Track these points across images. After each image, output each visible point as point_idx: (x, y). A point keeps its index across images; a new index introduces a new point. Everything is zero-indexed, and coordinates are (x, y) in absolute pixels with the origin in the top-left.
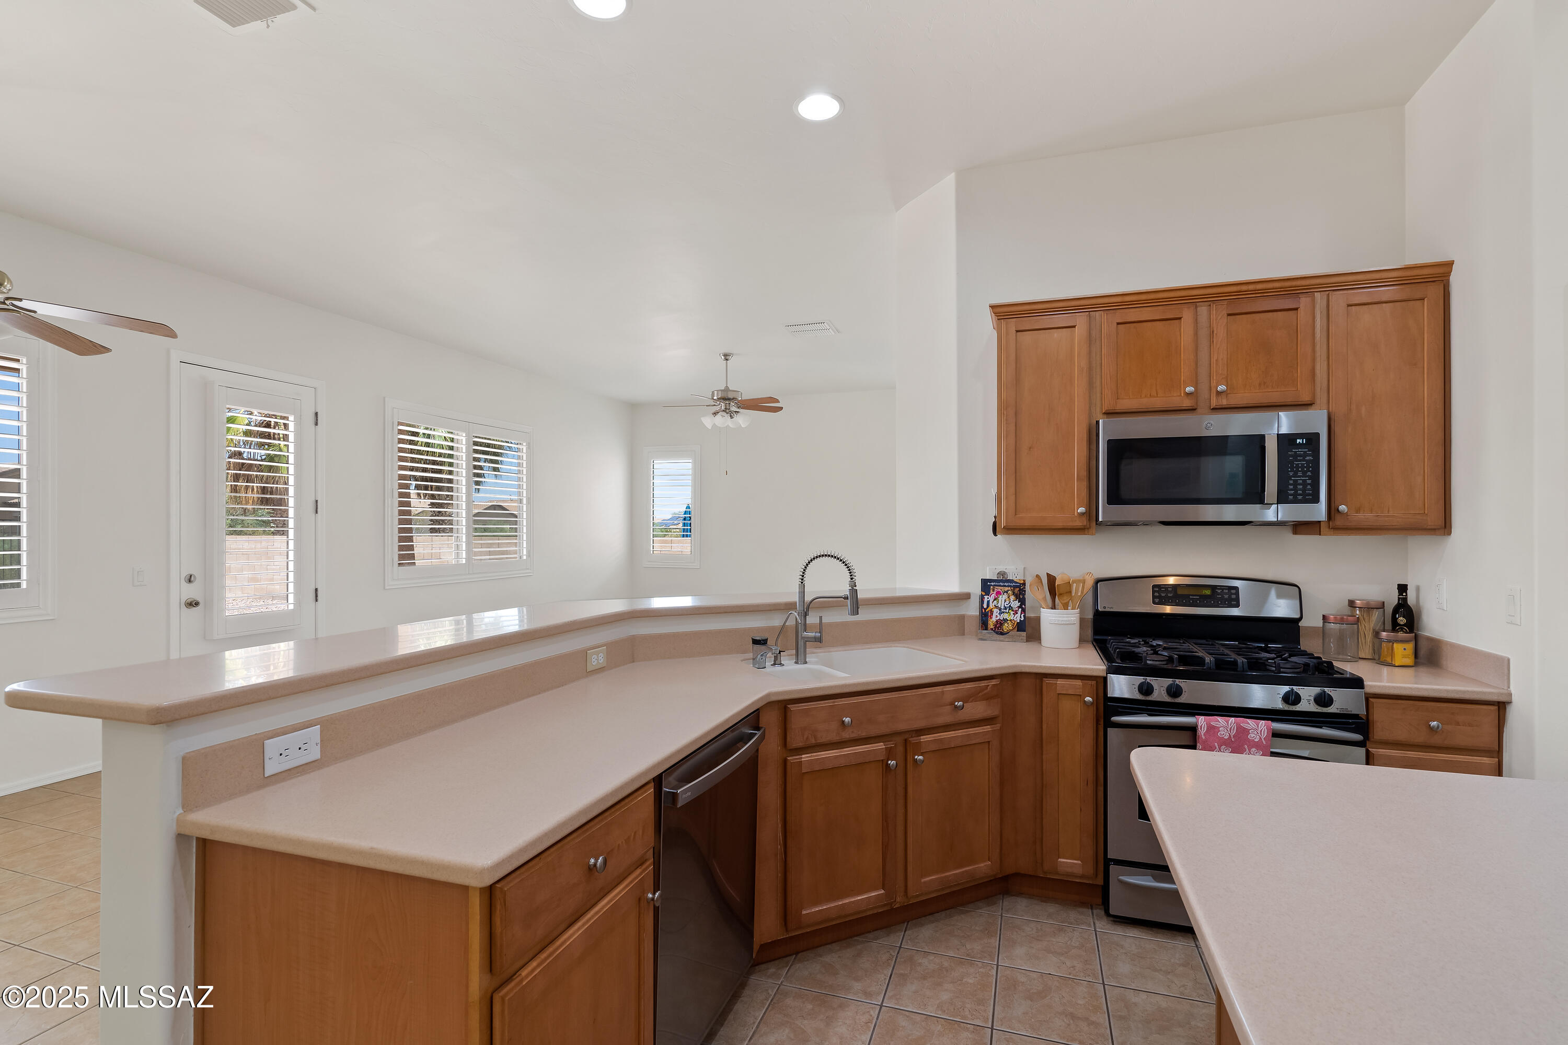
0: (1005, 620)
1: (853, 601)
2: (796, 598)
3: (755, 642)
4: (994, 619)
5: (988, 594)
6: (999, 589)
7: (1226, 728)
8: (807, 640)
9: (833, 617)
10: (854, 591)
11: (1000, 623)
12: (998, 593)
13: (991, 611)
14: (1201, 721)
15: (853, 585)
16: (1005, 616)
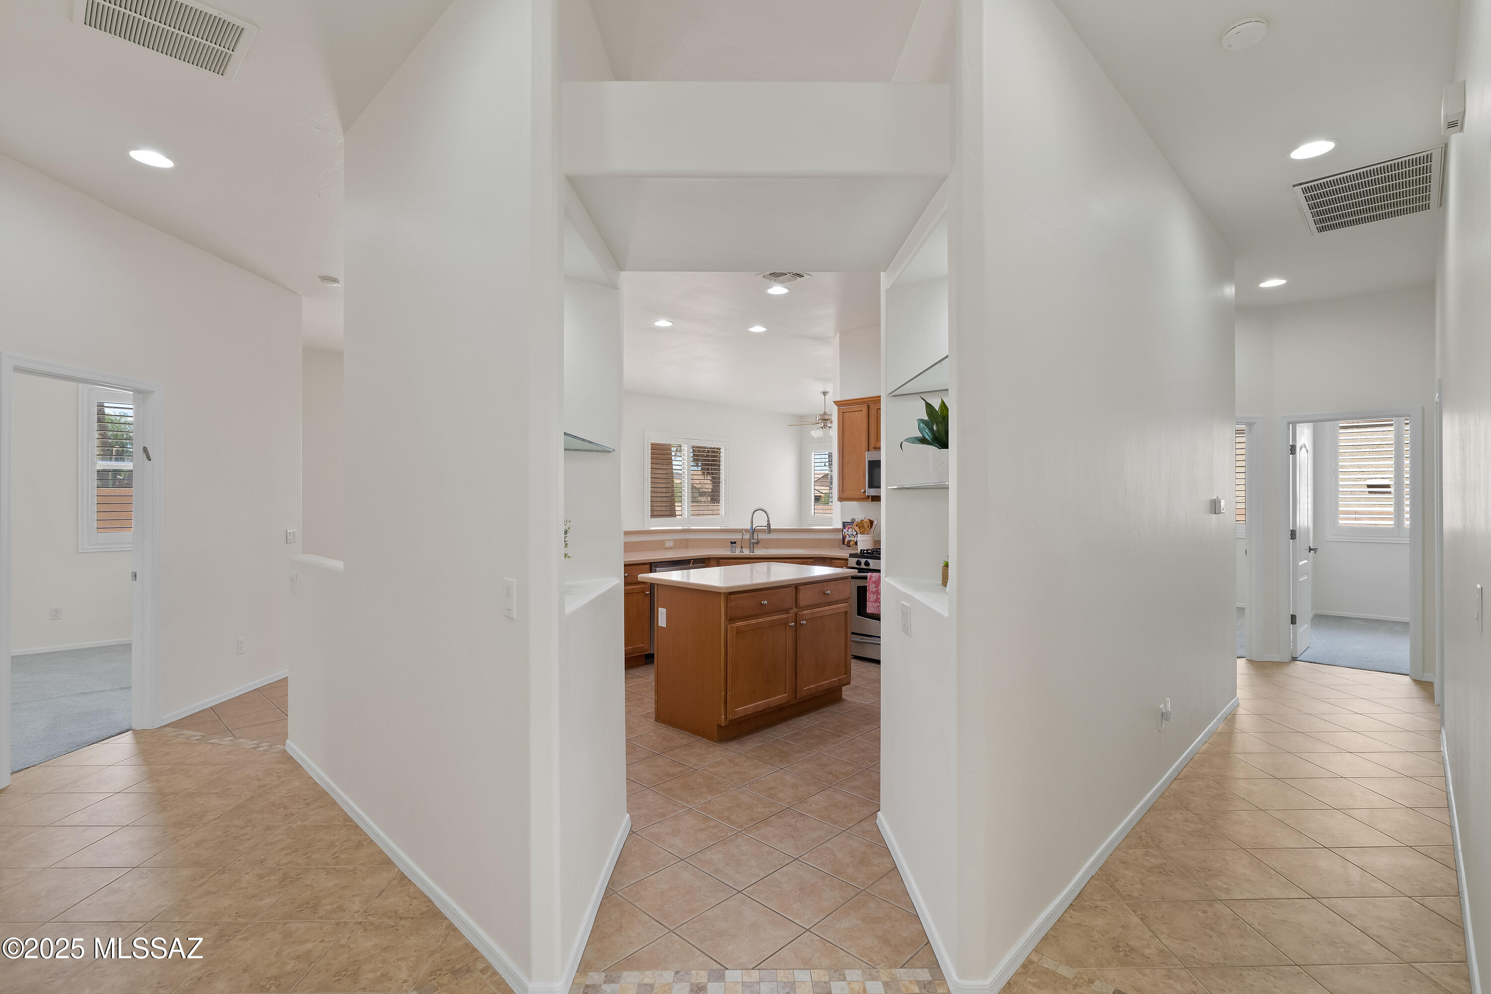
0: (851, 540)
1: (769, 530)
2: (749, 527)
3: (732, 543)
4: (847, 540)
5: (845, 528)
6: (849, 526)
7: (875, 576)
8: (753, 543)
9: (762, 536)
10: (769, 525)
11: (849, 542)
12: (848, 528)
13: (846, 536)
14: (869, 574)
15: (768, 521)
16: (851, 538)
